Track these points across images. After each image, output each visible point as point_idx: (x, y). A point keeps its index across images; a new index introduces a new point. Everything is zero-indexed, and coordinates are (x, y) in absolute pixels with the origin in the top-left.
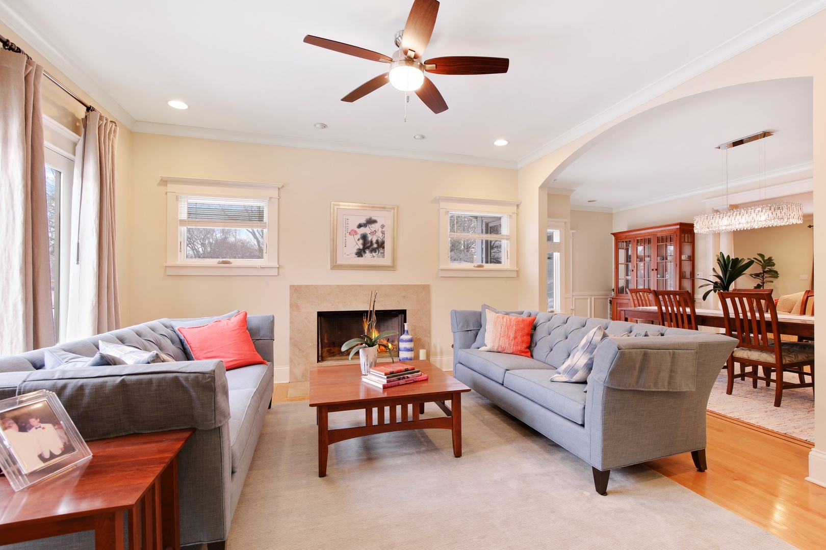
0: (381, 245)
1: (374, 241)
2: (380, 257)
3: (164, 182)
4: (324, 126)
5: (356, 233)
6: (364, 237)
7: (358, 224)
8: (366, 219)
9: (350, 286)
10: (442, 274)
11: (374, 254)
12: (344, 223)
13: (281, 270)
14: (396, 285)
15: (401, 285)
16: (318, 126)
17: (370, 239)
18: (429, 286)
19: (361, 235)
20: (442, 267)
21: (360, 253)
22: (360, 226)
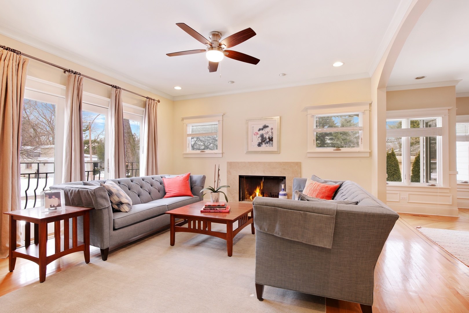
0: (271, 139)
1: (267, 137)
2: (270, 147)
3: (183, 119)
4: (233, 82)
5: (257, 134)
6: (262, 136)
7: (258, 129)
8: (263, 126)
9: (254, 162)
10: (309, 155)
11: (267, 145)
12: (252, 129)
13: (223, 154)
14: (279, 162)
15: (282, 162)
16: (230, 82)
17: (265, 137)
18: (300, 163)
19: (260, 135)
20: (309, 151)
21: (259, 145)
22: (260, 130)
